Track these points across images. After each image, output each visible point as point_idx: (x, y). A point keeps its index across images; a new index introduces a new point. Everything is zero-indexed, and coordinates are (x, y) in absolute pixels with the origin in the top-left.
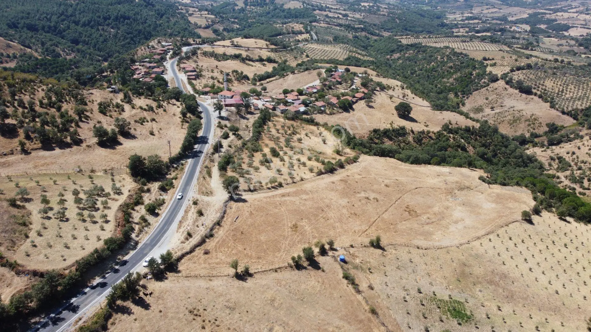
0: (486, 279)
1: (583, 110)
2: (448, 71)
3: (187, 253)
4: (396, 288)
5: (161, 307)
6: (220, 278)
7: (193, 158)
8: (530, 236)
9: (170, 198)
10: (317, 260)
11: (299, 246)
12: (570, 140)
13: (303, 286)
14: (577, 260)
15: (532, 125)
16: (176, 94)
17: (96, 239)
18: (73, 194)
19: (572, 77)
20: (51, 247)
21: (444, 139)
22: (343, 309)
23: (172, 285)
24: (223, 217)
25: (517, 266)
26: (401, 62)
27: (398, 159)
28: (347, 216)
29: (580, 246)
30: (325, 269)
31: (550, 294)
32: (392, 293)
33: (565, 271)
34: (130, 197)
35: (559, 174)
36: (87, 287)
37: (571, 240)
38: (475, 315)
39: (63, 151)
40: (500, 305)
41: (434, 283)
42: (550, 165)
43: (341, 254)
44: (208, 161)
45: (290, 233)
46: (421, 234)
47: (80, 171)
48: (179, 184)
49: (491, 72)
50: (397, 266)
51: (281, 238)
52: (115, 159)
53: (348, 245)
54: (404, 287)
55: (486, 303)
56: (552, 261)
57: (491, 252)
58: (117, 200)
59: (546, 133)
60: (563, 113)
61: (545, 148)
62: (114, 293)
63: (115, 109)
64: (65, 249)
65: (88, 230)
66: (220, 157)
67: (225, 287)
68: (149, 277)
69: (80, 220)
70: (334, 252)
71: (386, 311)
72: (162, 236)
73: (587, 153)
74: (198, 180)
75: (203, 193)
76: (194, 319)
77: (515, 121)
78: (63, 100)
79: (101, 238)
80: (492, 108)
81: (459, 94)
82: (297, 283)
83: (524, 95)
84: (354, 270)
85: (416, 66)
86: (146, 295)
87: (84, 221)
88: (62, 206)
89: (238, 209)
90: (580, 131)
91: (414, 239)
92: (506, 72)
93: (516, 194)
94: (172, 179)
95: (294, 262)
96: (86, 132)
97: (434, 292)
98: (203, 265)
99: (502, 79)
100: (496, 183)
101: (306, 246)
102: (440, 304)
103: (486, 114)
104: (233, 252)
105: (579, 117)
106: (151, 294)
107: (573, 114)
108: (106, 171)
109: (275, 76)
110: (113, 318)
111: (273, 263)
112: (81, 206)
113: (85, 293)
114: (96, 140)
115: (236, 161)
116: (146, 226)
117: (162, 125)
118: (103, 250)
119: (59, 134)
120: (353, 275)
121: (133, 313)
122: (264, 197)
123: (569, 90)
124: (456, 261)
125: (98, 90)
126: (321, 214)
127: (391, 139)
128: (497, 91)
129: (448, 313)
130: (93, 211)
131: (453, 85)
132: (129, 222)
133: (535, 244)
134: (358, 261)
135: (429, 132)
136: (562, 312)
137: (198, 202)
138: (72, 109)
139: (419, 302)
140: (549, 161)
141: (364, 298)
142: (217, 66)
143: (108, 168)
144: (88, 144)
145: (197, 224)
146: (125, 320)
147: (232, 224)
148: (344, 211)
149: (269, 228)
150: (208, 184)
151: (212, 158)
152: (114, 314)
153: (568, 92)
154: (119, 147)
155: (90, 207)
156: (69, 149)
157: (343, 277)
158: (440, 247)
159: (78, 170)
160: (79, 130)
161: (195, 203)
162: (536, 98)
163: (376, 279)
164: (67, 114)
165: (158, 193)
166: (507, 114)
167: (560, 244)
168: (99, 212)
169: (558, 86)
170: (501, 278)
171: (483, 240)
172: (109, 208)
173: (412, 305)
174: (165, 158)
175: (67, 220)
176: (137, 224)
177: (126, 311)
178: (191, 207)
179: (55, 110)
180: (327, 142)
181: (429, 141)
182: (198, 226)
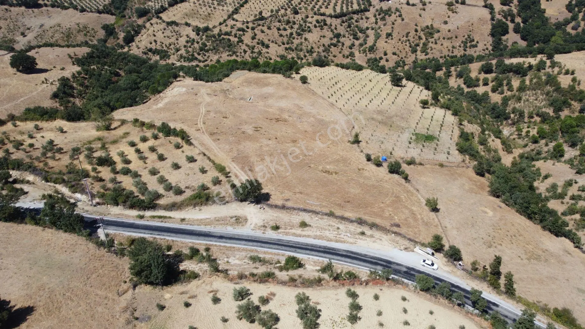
15: (89, 34)
35: (169, 61)
60: (99, 12)
80: (23, 35)
83: (36, 10)
90: (133, 22)
105: (113, 12)
107: (106, 11)
162: (50, 9)
166: (49, 33)
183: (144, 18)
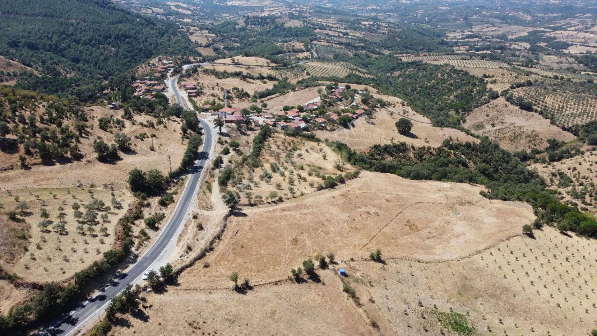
0: (488, 292)
1: (583, 126)
2: (448, 88)
3: (187, 267)
4: (397, 302)
5: (160, 320)
6: (219, 291)
7: (193, 173)
8: (531, 250)
9: (169, 212)
10: (318, 274)
11: (300, 259)
12: (571, 156)
13: (303, 299)
14: (579, 274)
15: (533, 142)
16: (176, 110)
17: (96, 252)
18: (73, 208)
19: (571, 93)
20: (50, 259)
21: (445, 155)
22: (343, 322)
23: (171, 298)
24: (223, 231)
25: (518, 279)
26: (401, 79)
27: (399, 175)
28: (347, 230)
29: (582, 260)
30: (325, 282)
31: (552, 307)
32: (393, 306)
33: (566, 284)
34: (130, 211)
35: (561, 190)
36: (86, 299)
37: (573, 254)
38: (477, 328)
39: (63, 166)
40: (501, 318)
41: (435, 296)
42: (552, 181)
43: (341, 267)
44: (208, 176)
45: (290, 247)
46: (422, 248)
47: (80, 186)
48: (179, 199)
49: (491, 89)
50: (398, 279)
51: (282, 252)
52: (116, 174)
53: (348, 258)
54: (405, 300)
55: (487, 317)
56: (554, 275)
57: (492, 266)
58: (116, 214)
59: (547, 149)
60: (564, 129)
61: (547, 164)
62: (113, 306)
63: (116, 125)
64: (64, 262)
65: (87, 243)
66: (220, 172)
67: (225, 300)
68: (149, 290)
69: (79, 233)
70: (334, 265)
71: (387, 324)
72: (162, 249)
73: (588, 169)
74: (198, 194)
75: (203, 207)
76: (194, 332)
77: (516, 137)
78: (64, 116)
79: (100, 251)
80: (493, 125)
81: (460, 110)
82: (297, 296)
83: (524, 112)
84: (354, 284)
85: (417, 83)
86: (146, 307)
87: (84, 234)
88: (62, 220)
89: (239, 224)
90: (581, 146)
91: (415, 253)
92: (506, 89)
93: (517, 209)
94: (173, 194)
95: (294, 275)
96: (87, 147)
97: (435, 306)
98: (203, 278)
99: (502, 96)
100: (496, 197)
101: (307, 259)
102: (441, 317)
103: (487, 130)
104: (233, 265)
105: (580, 133)
106: (150, 306)
107: (574, 131)
108: (106, 186)
109: (276, 93)
110: (112, 330)
111: (273, 276)
112: (81, 220)
113: (84, 306)
114: (96, 155)
115: (236, 176)
116: (146, 240)
117: (162, 141)
118: (103, 263)
119: (59, 149)
120: (353, 288)
121: (132, 326)
122: (265, 212)
123: (569, 106)
124: (457, 275)
125: (99, 107)
126: (321, 228)
127: (391, 155)
128: (498, 108)
129: (450, 326)
130: (93, 225)
131: (453, 102)
132: (129, 236)
133: (536, 257)
134: (358, 274)
135: (429, 148)
136: (564, 326)
137: (198, 216)
138: (72, 125)
139: (420, 315)
140: (551, 177)
141: (365, 311)
142: (217, 84)
143: (108, 183)
144: (88, 159)
145: (196, 238)
146: (123, 333)
147: (232, 237)
148: (345, 225)
149: (270, 242)
150: (209, 199)
151: (212, 174)
152: (113, 327)
153: (568, 109)
154: (119, 162)
155: (90, 221)
156: (69, 165)
157: (344, 291)
158: (441, 261)
159: (78, 185)
160: (79, 145)
161: (195, 217)
162: (536, 115)
163: (377, 293)
164: (68, 129)
165: (158, 207)
166: (508, 130)
167: (561, 258)
168: (99, 226)
169: (559, 102)
170: (502, 292)
171: (484, 253)
172: (109, 222)
173: (414, 318)
174: (165, 173)
175: (67, 233)
176: (137, 237)
177: (125, 323)
178: (191, 221)
179: (55, 126)
180: (327, 157)
181: (430, 157)
182: (197, 240)
183: (591, 147)
